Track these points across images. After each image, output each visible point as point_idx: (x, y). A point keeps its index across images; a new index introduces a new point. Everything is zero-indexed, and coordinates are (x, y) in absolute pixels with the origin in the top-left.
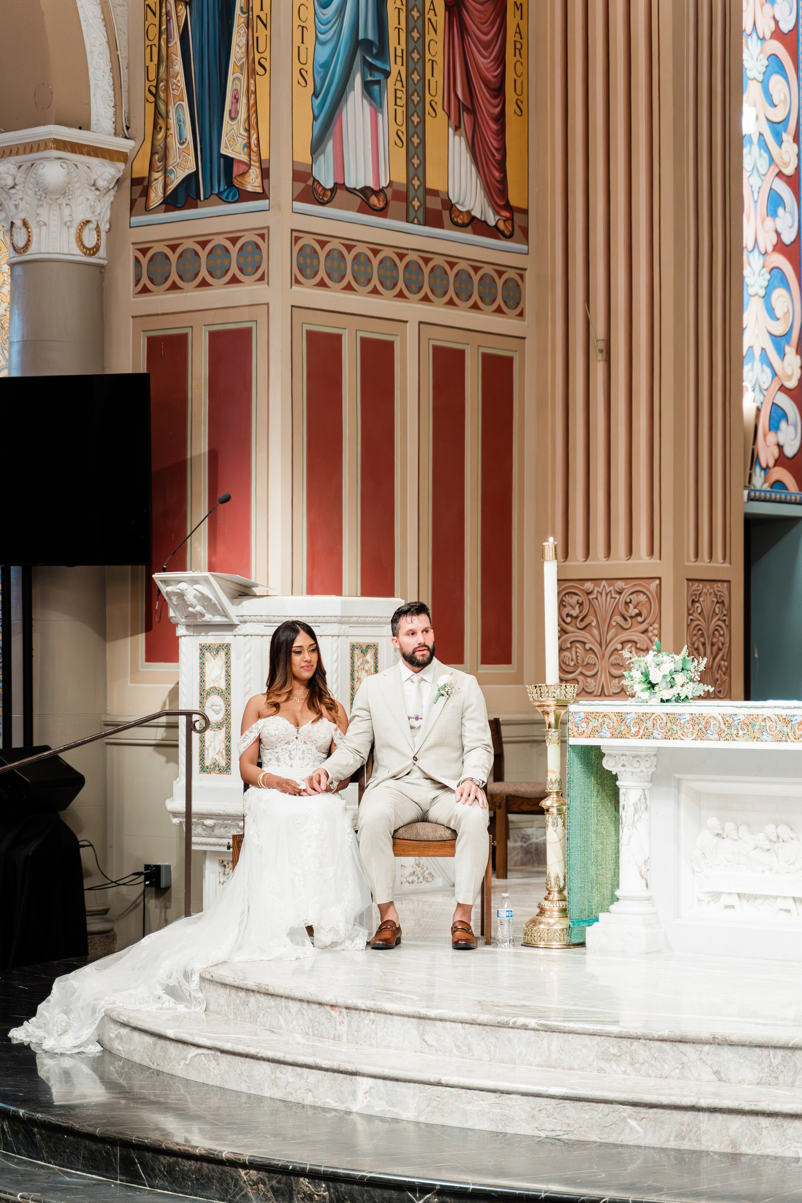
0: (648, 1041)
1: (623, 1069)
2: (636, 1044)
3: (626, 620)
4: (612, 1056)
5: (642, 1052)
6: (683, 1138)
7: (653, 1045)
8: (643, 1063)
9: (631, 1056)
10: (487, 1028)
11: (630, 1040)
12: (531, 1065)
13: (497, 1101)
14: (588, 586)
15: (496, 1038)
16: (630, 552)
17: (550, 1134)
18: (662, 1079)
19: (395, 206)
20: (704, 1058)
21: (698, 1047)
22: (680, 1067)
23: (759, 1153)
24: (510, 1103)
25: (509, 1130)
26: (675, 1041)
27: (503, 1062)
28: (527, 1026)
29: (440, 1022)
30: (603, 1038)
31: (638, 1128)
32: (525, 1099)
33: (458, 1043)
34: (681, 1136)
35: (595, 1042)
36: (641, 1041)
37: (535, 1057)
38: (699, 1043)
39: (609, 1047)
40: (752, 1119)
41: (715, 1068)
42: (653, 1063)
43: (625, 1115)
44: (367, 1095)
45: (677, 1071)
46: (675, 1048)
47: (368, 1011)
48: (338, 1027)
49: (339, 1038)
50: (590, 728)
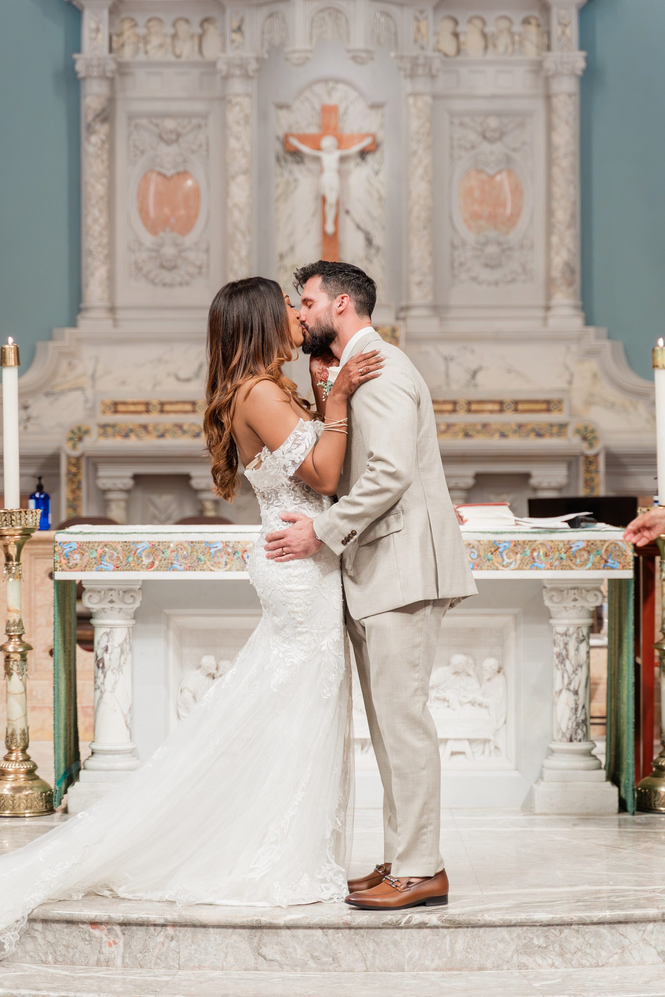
0: (581, 926)
1: (550, 961)
2: (567, 931)
4: (537, 949)
5: (575, 939)
7: (587, 930)
8: (575, 953)
9: (561, 946)
10: (362, 931)
11: (559, 927)
12: (427, 970)
15: (376, 942)
18: (598, 968)
20: (648, 938)
21: (641, 926)
22: (620, 951)
26: (614, 923)
27: (386, 970)
28: (427, 924)
29: (288, 931)
30: (525, 928)
33: (316, 954)
35: (514, 934)
36: (573, 927)
37: (433, 960)
38: (641, 922)
39: (532, 939)
42: (587, 950)
45: (616, 957)
46: (614, 931)
47: (163, 925)
48: (106, 950)
49: (108, 963)
50: (85, 560)
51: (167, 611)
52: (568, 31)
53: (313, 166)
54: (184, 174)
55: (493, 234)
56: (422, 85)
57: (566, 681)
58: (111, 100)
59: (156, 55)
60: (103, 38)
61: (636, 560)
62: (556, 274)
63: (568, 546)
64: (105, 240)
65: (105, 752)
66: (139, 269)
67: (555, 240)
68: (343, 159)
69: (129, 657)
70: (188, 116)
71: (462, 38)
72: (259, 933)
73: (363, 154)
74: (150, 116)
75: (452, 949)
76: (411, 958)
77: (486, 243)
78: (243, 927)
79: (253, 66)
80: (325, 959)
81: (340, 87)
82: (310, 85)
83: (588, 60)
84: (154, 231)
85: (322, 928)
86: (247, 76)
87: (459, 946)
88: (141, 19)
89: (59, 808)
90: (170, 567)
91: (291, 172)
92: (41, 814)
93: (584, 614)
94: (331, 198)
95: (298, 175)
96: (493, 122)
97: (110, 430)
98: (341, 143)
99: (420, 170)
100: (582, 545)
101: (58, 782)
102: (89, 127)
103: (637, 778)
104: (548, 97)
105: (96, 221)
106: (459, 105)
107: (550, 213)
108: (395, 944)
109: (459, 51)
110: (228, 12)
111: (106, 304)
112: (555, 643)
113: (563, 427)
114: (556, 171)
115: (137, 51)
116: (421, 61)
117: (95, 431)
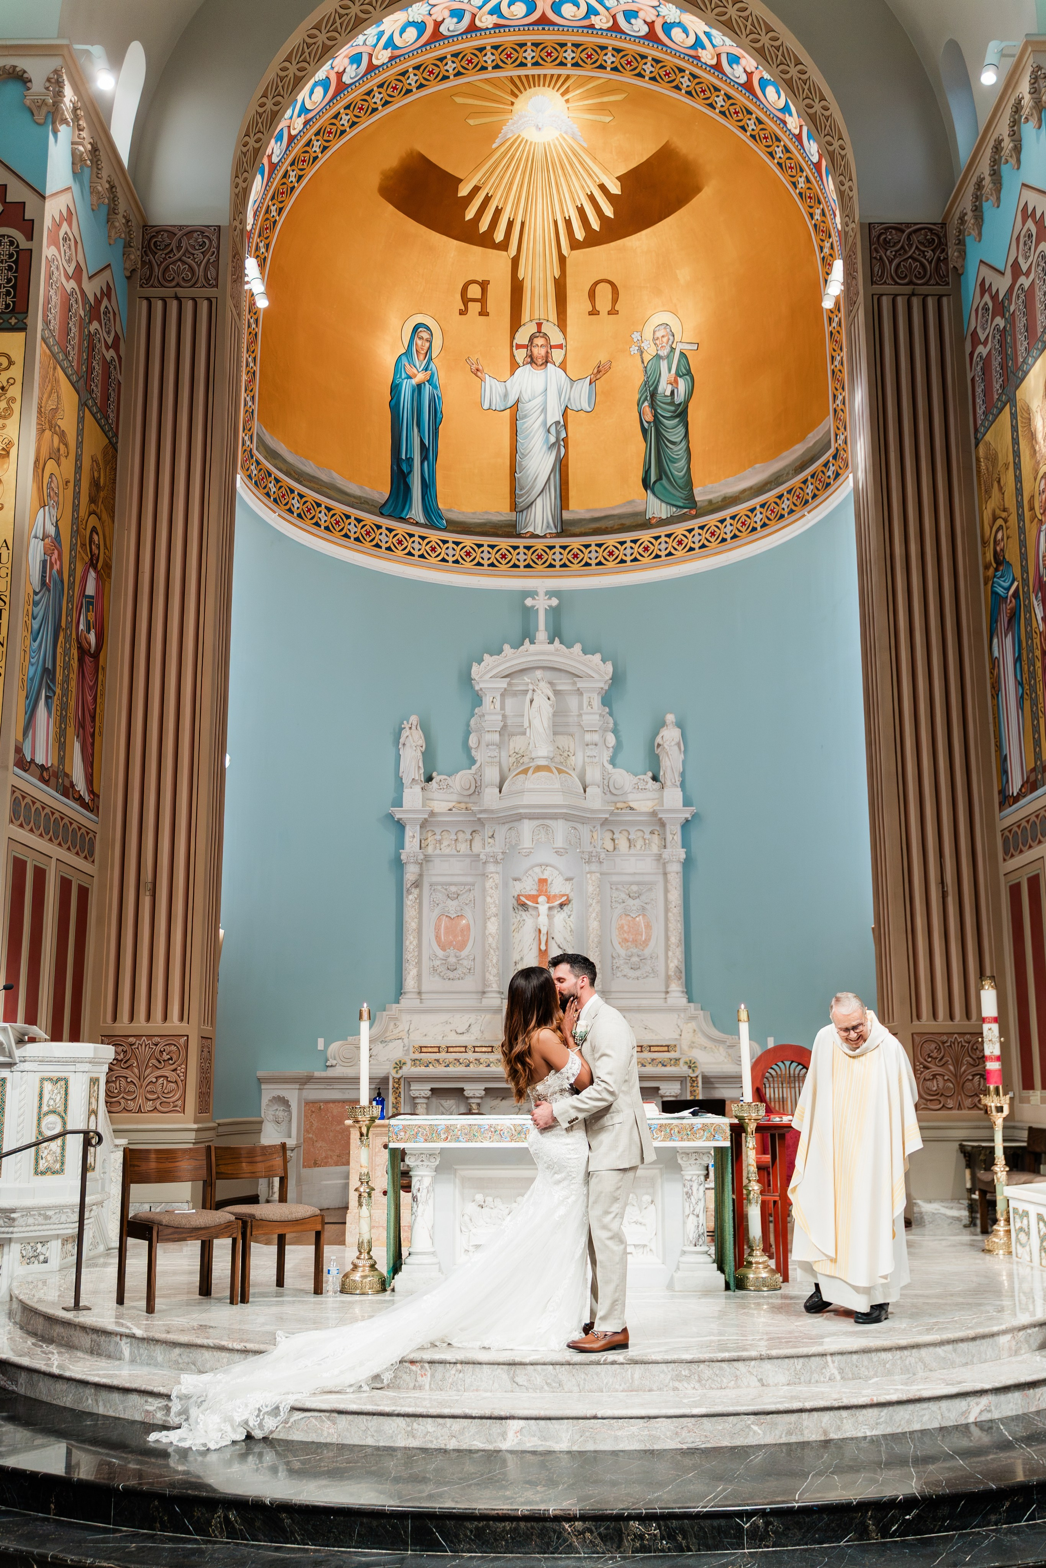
0: (711, 1363)
1: (694, 1386)
2: (702, 1366)
3: (160, 1062)
4: (685, 1377)
6: (791, 1434)
7: (715, 1365)
10: (577, 1366)
11: (697, 1364)
12: (616, 1391)
13: (645, 1425)
14: (132, 1040)
16: (165, 1018)
17: (691, 1446)
19: (53, 780)
20: (752, 1371)
21: (747, 1363)
23: (841, 1437)
24: (657, 1425)
25: (656, 1447)
26: (731, 1361)
28: (616, 1362)
29: (532, 1366)
30: (677, 1364)
31: (759, 1431)
32: (669, 1420)
34: (789, 1433)
35: (671, 1368)
36: (706, 1363)
37: (621, 1385)
38: (748, 1360)
39: (682, 1371)
40: (836, 1412)
41: (759, 1377)
42: (715, 1378)
43: (749, 1422)
44: (518, 1434)
45: (733, 1383)
46: (731, 1366)
47: (455, 1363)
48: (420, 1379)
49: (421, 1388)
50: (407, 1136)
51: (456, 1167)
52: (675, 837)
53: (534, 913)
54: (461, 917)
55: (635, 950)
56: (594, 867)
57: (692, 1209)
58: (421, 875)
59: (447, 851)
60: (416, 842)
61: (731, 1135)
62: (671, 973)
63: (692, 1127)
64: (416, 954)
65: (417, 1254)
66: (435, 970)
67: (670, 953)
68: (550, 908)
69: (432, 1195)
70: (465, 885)
71: (616, 842)
72: (513, 1367)
73: (562, 905)
74: (442, 884)
75: (632, 1378)
76: (607, 1384)
77: (631, 956)
78: (504, 1364)
79: (500, 856)
80: (554, 1385)
81: (548, 868)
82: (532, 868)
83: (686, 853)
84: (443, 949)
85: (552, 1364)
86: (496, 862)
87: (637, 1376)
88: (438, 831)
89: (389, 1289)
90: (457, 1140)
91: (521, 916)
92: (378, 1292)
93: (701, 1167)
94: (544, 931)
95: (524, 917)
96: (634, 888)
97: (418, 1062)
98: (549, 899)
99: (594, 915)
100: (700, 1126)
101: (388, 1272)
102: (408, 890)
103: (736, 1270)
104: (665, 874)
105: (411, 943)
106: (615, 879)
107: (667, 938)
108: (597, 1374)
109: (615, 849)
110: (486, 827)
111: (416, 990)
112: (684, 1186)
113: (677, 1060)
114: (670, 914)
115: (435, 848)
116: (594, 854)
117: (409, 1063)
